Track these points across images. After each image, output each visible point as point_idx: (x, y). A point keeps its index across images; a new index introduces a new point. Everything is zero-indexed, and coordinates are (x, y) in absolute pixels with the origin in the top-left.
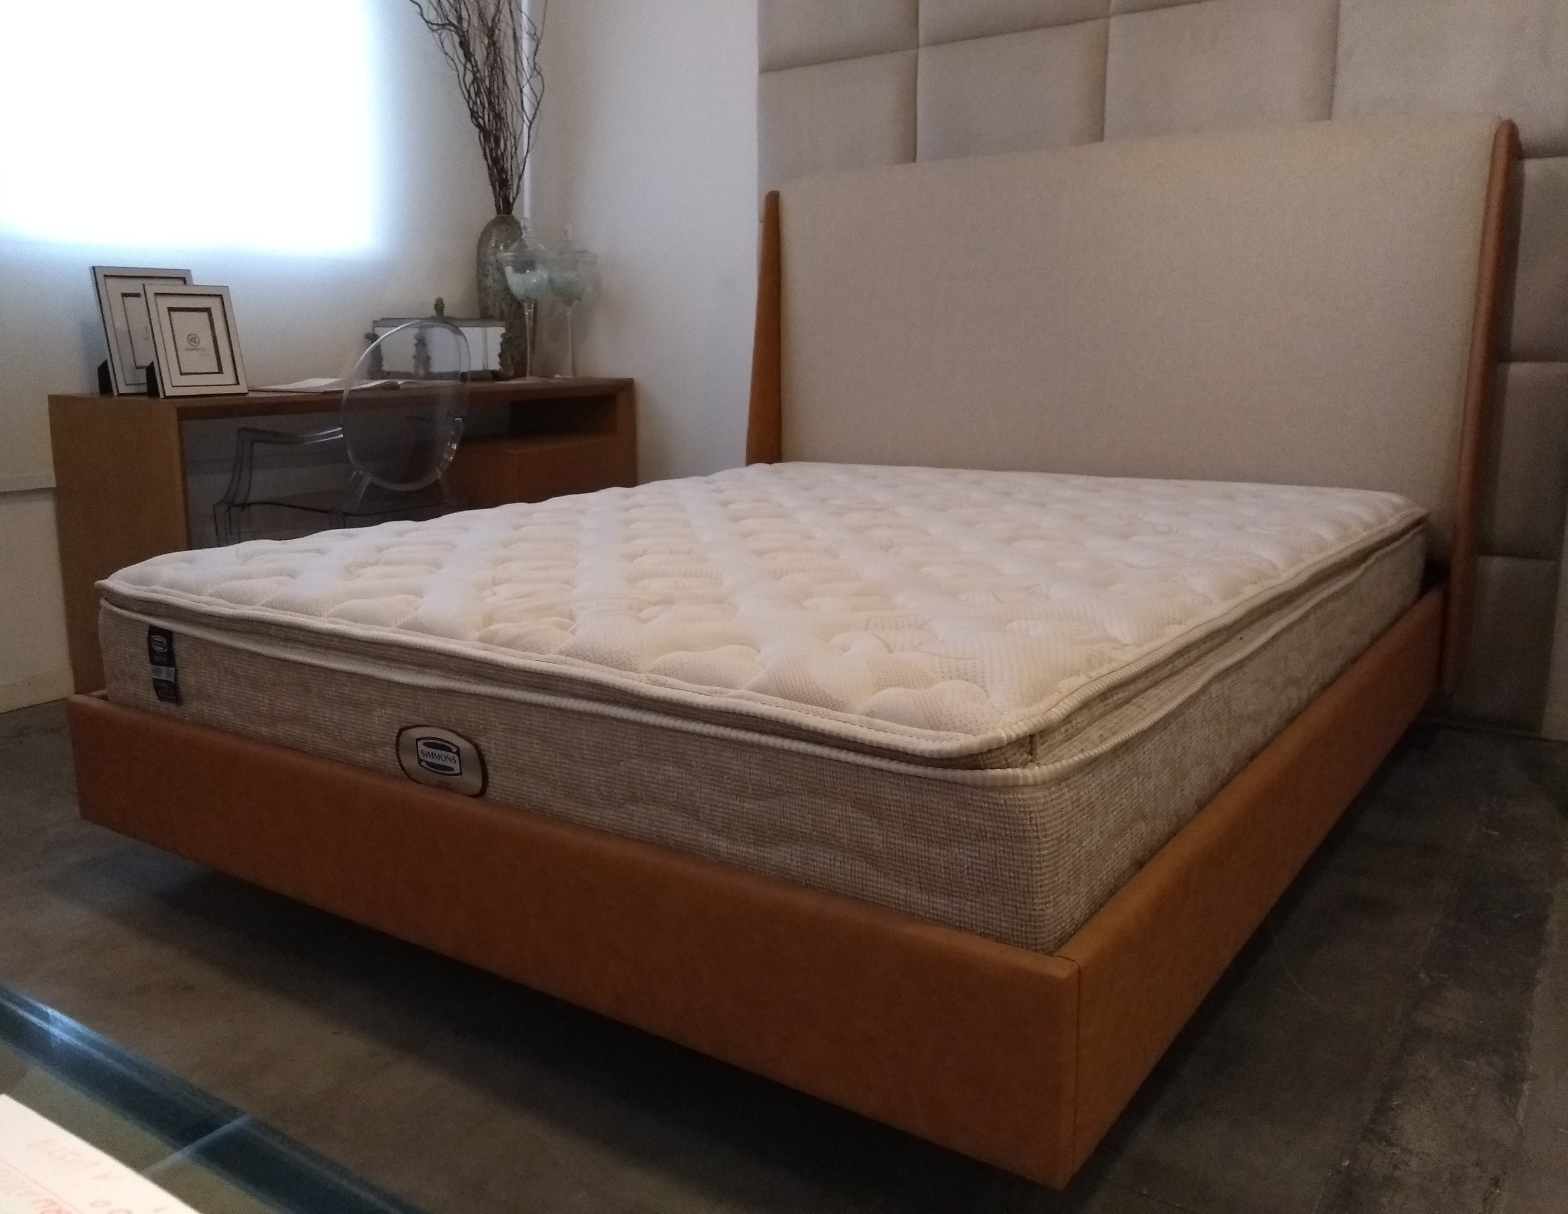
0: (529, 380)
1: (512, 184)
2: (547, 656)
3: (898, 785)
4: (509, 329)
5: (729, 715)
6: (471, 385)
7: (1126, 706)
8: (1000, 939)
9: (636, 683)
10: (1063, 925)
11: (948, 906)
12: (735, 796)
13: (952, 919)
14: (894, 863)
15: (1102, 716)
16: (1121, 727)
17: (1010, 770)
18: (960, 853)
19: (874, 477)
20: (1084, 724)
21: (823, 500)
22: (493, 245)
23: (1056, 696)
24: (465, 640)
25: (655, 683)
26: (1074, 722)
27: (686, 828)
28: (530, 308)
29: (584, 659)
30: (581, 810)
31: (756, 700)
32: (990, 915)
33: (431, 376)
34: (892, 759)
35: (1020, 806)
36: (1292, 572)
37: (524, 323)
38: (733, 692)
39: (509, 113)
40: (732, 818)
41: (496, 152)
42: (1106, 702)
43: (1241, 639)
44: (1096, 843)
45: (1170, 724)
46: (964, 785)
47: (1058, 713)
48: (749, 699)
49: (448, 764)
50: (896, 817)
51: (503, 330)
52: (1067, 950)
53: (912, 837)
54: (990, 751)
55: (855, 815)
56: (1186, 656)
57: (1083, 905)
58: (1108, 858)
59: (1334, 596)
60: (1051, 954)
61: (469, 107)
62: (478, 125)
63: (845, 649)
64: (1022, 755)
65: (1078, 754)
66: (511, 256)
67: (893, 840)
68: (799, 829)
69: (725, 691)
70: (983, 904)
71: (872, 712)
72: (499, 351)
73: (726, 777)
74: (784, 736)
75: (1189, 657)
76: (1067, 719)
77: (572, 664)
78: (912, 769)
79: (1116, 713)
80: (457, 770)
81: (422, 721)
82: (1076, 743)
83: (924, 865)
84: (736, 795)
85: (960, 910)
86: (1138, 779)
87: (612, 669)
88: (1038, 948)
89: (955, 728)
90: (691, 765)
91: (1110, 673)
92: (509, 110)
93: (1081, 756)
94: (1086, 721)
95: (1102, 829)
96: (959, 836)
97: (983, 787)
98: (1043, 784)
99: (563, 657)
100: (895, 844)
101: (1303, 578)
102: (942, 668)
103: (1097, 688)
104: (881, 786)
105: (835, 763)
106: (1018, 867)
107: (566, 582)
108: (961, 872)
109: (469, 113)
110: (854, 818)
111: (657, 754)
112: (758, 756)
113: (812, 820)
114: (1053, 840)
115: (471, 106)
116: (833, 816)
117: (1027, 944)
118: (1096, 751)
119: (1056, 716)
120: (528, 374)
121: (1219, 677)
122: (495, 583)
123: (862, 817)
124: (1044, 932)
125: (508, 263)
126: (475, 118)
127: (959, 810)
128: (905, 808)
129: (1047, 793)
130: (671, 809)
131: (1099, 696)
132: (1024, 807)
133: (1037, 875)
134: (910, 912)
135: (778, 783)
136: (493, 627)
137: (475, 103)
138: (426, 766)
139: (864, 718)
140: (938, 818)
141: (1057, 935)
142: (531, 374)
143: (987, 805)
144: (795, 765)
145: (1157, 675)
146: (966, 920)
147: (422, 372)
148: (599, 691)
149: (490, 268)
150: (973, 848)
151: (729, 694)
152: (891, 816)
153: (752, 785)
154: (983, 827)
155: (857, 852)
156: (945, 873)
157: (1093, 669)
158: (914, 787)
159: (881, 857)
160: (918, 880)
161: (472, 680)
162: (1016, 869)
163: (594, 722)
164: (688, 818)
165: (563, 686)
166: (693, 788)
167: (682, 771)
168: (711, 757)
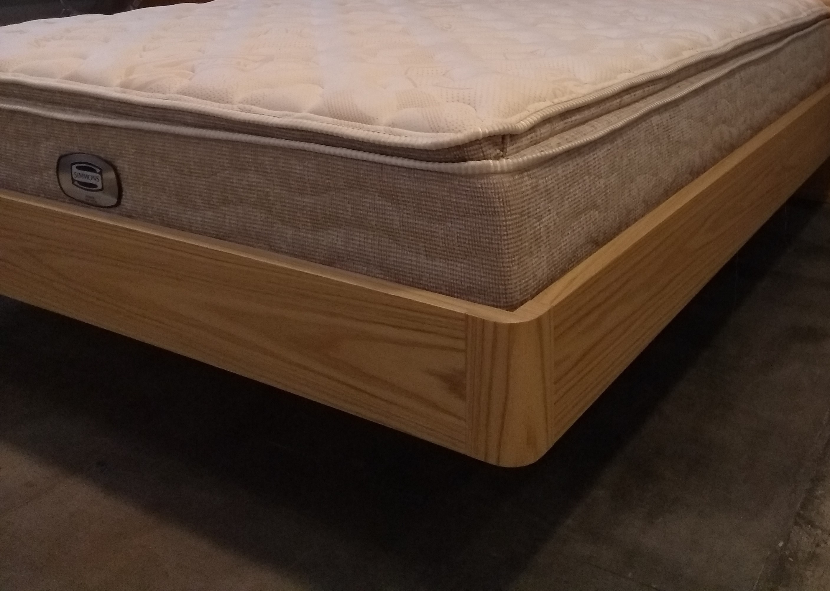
2: (168, 95)
3: (409, 177)
7: (583, 126)
9: (228, 111)
14: (408, 237)
17: (485, 161)
18: (452, 226)
20: (547, 134)
23: (526, 113)
24: (110, 86)
25: (242, 110)
26: (539, 133)
27: (263, 222)
31: (313, 120)
35: (491, 189)
38: (298, 114)
40: (296, 211)
42: (566, 121)
46: (454, 174)
48: (309, 119)
50: (408, 202)
53: (420, 216)
55: (380, 202)
64: (495, 150)
67: (407, 220)
68: (342, 216)
69: (293, 114)
71: (393, 123)
73: (292, 179)
74: (332, 145)
76: (532, 129)
77: (185, 101)
81: (76, 149)
83: (428, 237)
84: (299, 193)
87: (214, 103)
90: (267, 172)
94: (549, 132)
96: (451, 214)
97: (466, 175)
98: (509, 173)
99: (178, 96)
100: (408, 223)
102: (447, 95)
104: (398, 179)
108: (453, 241)
110: (380, 204)
111: (243, 165)
112: (313, 162)
113: (352, 208)
123: (386, 203)
127: (450, 194)
128: (414, 194)
130: (253, 208)
132: (495, 189)
133: (505, 240)
135: (328, 181)
136: (132, 76)
139: (387, 128)
140: (437, 201)
143: (469, 189)
144: (339, 167)
150: (461, 222)
152: (405, 201)
153: (310, 184)
154: (467, 206)
155: (382, 230)
156: (442, 242)
157: (556, 97)
158: (420, 178)
159: (399, 233)
160: (424, 249)
161: (113, 117)
162: (490, 236)
163: (199, 144)
164: (265, 213)
165: (178, 118)
166: (268, 190)
167: (261, 177)
168: (281, 165)
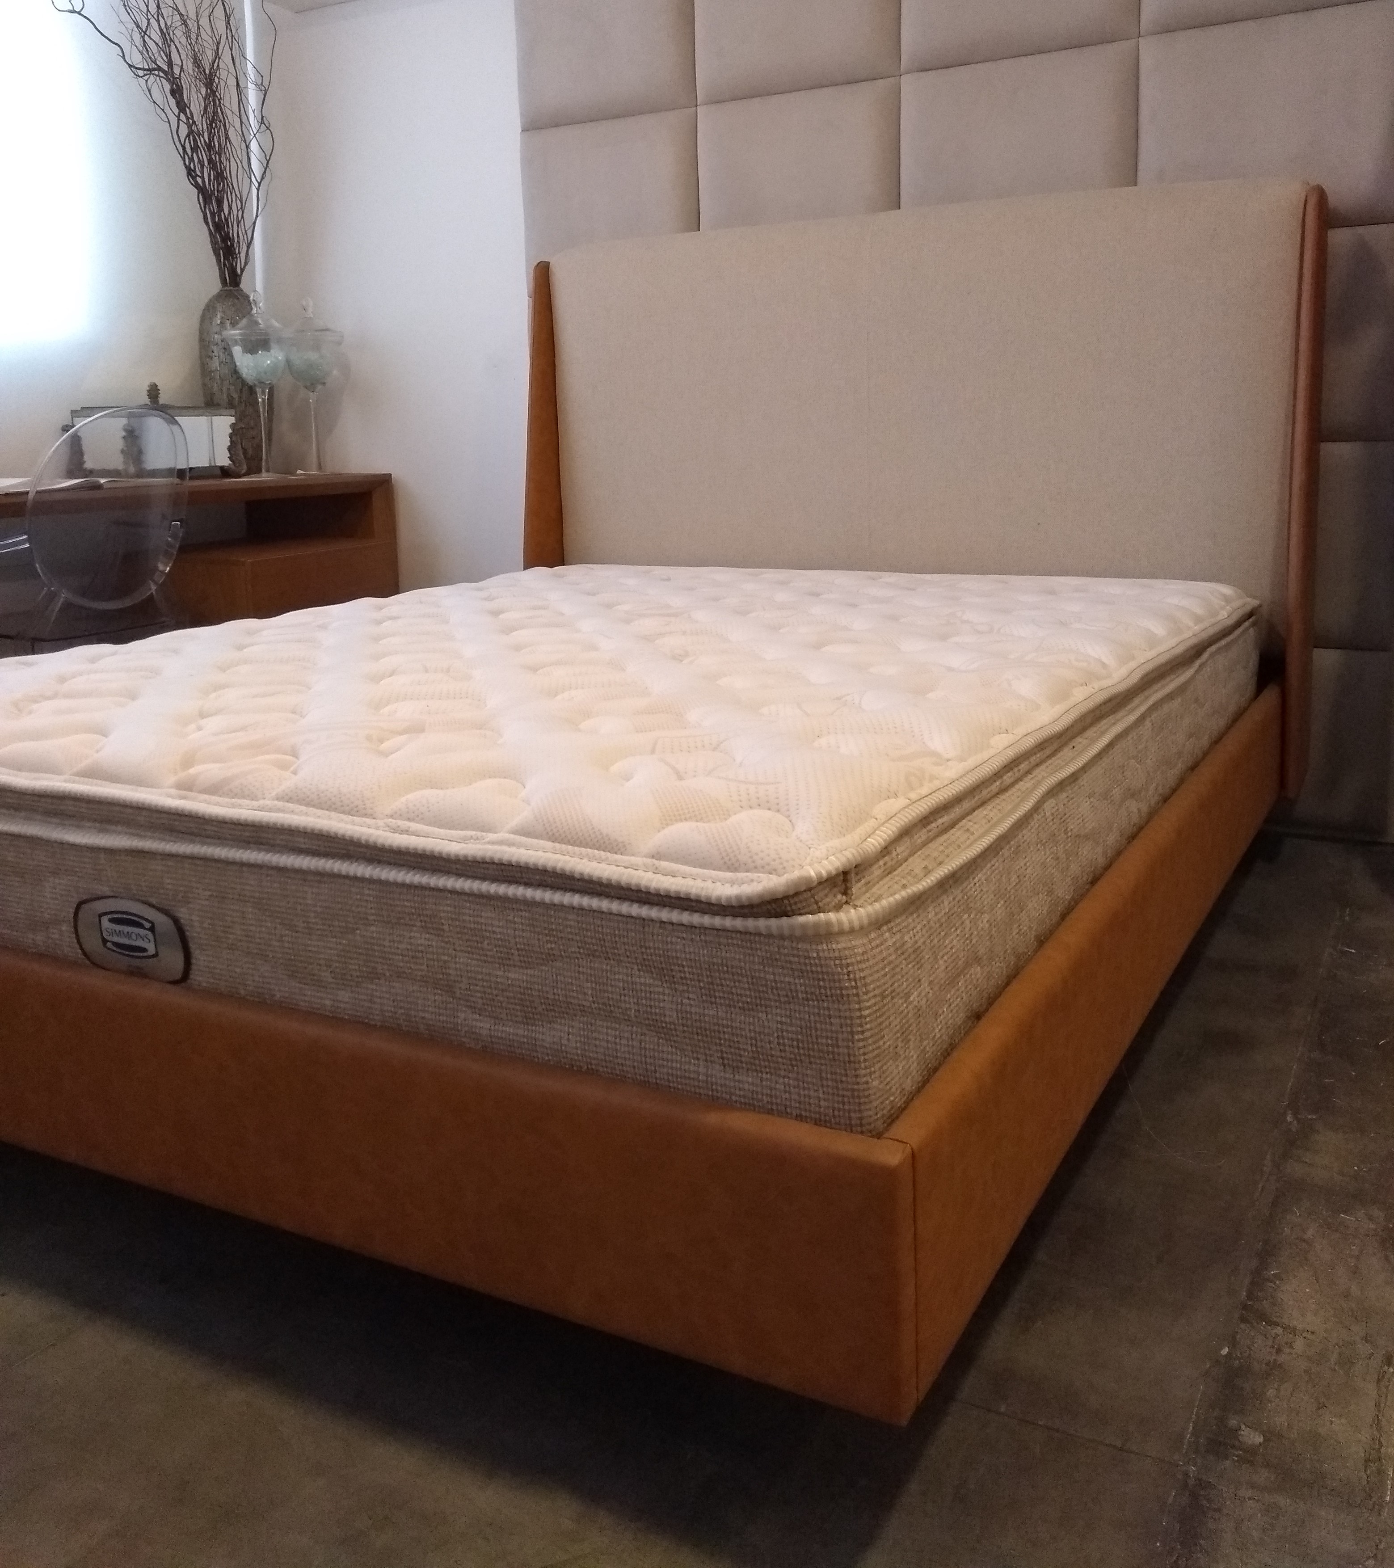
0: (265, 477)
1: (239, 253)
2: (261, 802)
3: (692, 940)
4: (239, 419)
5: (487, 866)
6: (189, 484)
7: (952, 831)
8: (819, 1122)
9: (371, 831)
10: (892, 1098)
11: (757, 1085)
12: (497, 966)
13: (762, 1100)
14: (691, 1036)
15: (925, 844)
16: (948, 856)
17: (822, 915)
18: (768, 1019)
19: (669, 579)
20: (906, 854)
21: (609, 606)
22: (219, 322)
23: (872, 823)
24: (158, 788)
25: (396, 830)
26: (894, 853)
27: (439, 1008)
28: (263, 393)
29: (308, 805)
30: (309, 993)
31: (519, 845)
32: (806, 1092)
33: (142, 473)
34: (685, 909)
35: (836, 958)
36: (1124, 671)
37: (258, 411)
38: (491, 836)
39: (234, 173)
40: (495, 992)
41: (219, 216)
42: (929, 828)
43: (1074, 747)
44: (926, 996)
45: (1002, 849)
46: (770, 936)
47: (875, 843)
48: (511, 844)
49: (139, 943)
50: (691, 980)
51: (232, 420)
52: (900, 1130)
53: (712, 1003)
54: (797, 894)
55: (642, 980)
56: (1016, 770)
57: (915, 1072)
58: (941, 1011)
59: (1170, 697)
60: (879, 1136)
61: (185, 164)
62: (196, 185)
63: (628, 778)
64: (835, 896)
65: (900, 891)
66: (241, 334)
67: (688, 1009)
68: (576, 1001)
69: (482, 836)
70: (797, 1079)
71: (658, 853)
72: (228, 443)
73: (486, 942)
74: (554, 887)
75: (1019, 770)
76: (886, 850)
77: (292, 812)
78: (707, 920)
79: (942, 839)
80: (151, 950)
81: (106, 890)
82: (897, 878)
83: (726, 1036)
84: (499, 964)
85: (771, 1089)
86: (969, 916)
87: (342, 816)
88: (864, 1129)
89: (756, 867)
90: (443, 930)
91: (930, 794)
92: (233, 169)
93: (904, 893)
94: (908, 851)
95: (931, 979)
96: (765, 999)
97: (791, 938)
98: (861, 930)
99: (280, 804)
100: (691, 1013)
101: (1135, 678)
102: (740, 795)
103: (918, 812)
104: (672, 943)
105: (616, 918)
106: (837, 1032)
107: (294, 712)
108: (770, 1043)
109: (184, 172)
110: (641, 984)
111: (401, 918)
112: (524, 914)
113: (592, 989)
114: (875, 996)
115: (187, 163)
116: (617, 983)
117: (851, 1125)
118: (920, 887)
119: (872, 847)
120: (263, 471)
121: (1052, 792)
122: (202, 715)
123: (652, 981)
124: (870, 1109)
125: (236, 343)
126: (192, 176)
127: (764, 967)
128: (701, 968)
129: (865, 940)
130: (421, 986)
131: (921, 821)
132: (840, 958)
133: (859, 1040)
134: (712, 1096)
135: (549, 945)
136: (192, 771)
137: (191, 160)
138: (115, 949)
139: (649, 861)
140: (740, 978)
141: (885, 1112)
142: (268, 471)
143: (796, 959)
144: (568, 923)
145: (985, 794)
146: (779, 1101)
147: (132, 469)
148: (326, 844)
149: (215, 348)
150: (783, 1012)
151: (487, 840)
152: (686, 978)
153: (518, 950)
154: (793, 987)
155: (646, 1025)
156: (751, 1045)
157: (912, 789)
158: (711, 942)
159: (676, 1030)
160: (719, 1055)
161: (167, 837)
162: (834, 1035)
163: (320, 882)
164: (442, 995)
165: (282, 840)
166: (446, 958)
167: (432, 937)
168: (467, 918)
